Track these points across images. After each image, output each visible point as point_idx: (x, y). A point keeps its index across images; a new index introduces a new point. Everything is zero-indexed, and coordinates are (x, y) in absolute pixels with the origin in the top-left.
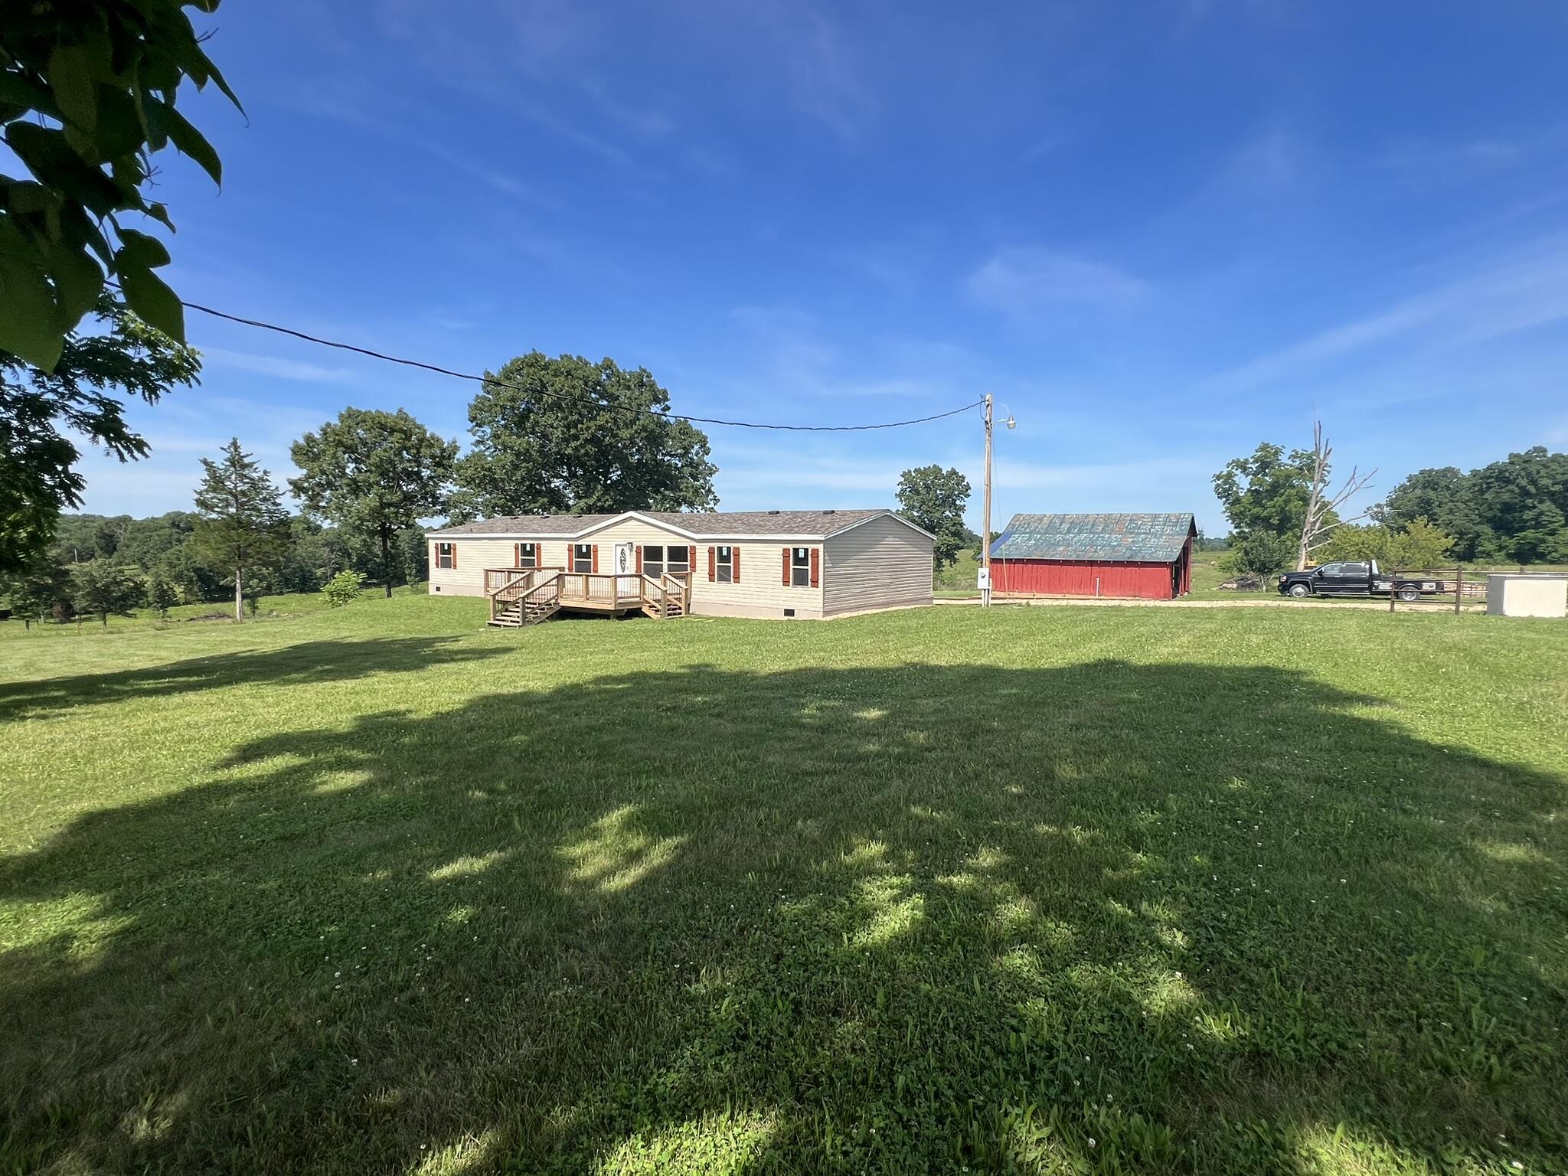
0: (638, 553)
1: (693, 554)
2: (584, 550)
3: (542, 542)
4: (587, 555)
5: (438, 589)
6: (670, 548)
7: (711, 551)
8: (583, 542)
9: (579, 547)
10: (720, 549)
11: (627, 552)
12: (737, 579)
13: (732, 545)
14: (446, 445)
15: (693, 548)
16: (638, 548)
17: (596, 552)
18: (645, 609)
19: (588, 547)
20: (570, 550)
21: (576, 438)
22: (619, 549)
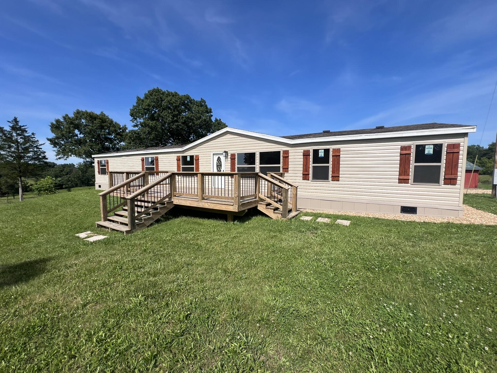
0: (233, 159)
1: (286, 157)
2: (188, 159)
3: (159, 156)
4: (191, 162)
5: (100, 186)
6: (261, 154)
7: (306, 155)
8: (188, 154)
9: (185, 158)
10: (316, 152)
11: (223, 158)
12: (336, 178)
13: (331, 147)
14: (121, 127)
15: (286, 153)
16: (233, 156)
17: (198, 160)
18: (261, 208)
19: (192, 157)
20: (178, 160)
21: (177, 121)
22: (216, 158)
